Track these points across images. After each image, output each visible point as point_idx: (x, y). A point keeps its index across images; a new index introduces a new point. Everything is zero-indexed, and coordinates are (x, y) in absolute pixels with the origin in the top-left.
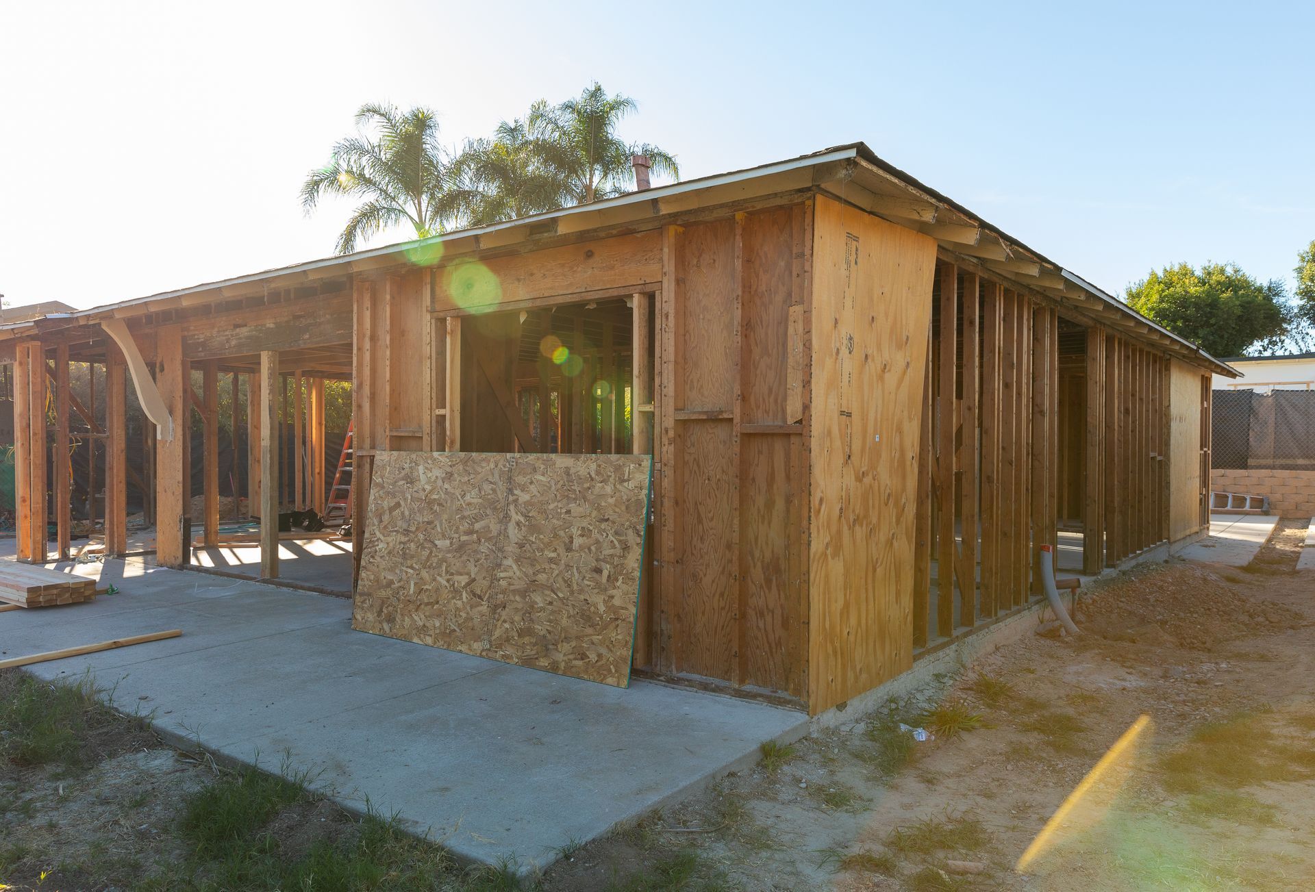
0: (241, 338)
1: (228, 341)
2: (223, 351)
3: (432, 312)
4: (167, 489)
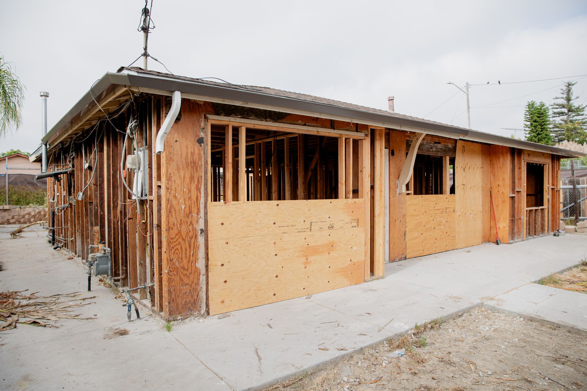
0: (437, 148)
1: (431, 148)
2: (429, 152)
3: (523, 159)
4: (396, 219)
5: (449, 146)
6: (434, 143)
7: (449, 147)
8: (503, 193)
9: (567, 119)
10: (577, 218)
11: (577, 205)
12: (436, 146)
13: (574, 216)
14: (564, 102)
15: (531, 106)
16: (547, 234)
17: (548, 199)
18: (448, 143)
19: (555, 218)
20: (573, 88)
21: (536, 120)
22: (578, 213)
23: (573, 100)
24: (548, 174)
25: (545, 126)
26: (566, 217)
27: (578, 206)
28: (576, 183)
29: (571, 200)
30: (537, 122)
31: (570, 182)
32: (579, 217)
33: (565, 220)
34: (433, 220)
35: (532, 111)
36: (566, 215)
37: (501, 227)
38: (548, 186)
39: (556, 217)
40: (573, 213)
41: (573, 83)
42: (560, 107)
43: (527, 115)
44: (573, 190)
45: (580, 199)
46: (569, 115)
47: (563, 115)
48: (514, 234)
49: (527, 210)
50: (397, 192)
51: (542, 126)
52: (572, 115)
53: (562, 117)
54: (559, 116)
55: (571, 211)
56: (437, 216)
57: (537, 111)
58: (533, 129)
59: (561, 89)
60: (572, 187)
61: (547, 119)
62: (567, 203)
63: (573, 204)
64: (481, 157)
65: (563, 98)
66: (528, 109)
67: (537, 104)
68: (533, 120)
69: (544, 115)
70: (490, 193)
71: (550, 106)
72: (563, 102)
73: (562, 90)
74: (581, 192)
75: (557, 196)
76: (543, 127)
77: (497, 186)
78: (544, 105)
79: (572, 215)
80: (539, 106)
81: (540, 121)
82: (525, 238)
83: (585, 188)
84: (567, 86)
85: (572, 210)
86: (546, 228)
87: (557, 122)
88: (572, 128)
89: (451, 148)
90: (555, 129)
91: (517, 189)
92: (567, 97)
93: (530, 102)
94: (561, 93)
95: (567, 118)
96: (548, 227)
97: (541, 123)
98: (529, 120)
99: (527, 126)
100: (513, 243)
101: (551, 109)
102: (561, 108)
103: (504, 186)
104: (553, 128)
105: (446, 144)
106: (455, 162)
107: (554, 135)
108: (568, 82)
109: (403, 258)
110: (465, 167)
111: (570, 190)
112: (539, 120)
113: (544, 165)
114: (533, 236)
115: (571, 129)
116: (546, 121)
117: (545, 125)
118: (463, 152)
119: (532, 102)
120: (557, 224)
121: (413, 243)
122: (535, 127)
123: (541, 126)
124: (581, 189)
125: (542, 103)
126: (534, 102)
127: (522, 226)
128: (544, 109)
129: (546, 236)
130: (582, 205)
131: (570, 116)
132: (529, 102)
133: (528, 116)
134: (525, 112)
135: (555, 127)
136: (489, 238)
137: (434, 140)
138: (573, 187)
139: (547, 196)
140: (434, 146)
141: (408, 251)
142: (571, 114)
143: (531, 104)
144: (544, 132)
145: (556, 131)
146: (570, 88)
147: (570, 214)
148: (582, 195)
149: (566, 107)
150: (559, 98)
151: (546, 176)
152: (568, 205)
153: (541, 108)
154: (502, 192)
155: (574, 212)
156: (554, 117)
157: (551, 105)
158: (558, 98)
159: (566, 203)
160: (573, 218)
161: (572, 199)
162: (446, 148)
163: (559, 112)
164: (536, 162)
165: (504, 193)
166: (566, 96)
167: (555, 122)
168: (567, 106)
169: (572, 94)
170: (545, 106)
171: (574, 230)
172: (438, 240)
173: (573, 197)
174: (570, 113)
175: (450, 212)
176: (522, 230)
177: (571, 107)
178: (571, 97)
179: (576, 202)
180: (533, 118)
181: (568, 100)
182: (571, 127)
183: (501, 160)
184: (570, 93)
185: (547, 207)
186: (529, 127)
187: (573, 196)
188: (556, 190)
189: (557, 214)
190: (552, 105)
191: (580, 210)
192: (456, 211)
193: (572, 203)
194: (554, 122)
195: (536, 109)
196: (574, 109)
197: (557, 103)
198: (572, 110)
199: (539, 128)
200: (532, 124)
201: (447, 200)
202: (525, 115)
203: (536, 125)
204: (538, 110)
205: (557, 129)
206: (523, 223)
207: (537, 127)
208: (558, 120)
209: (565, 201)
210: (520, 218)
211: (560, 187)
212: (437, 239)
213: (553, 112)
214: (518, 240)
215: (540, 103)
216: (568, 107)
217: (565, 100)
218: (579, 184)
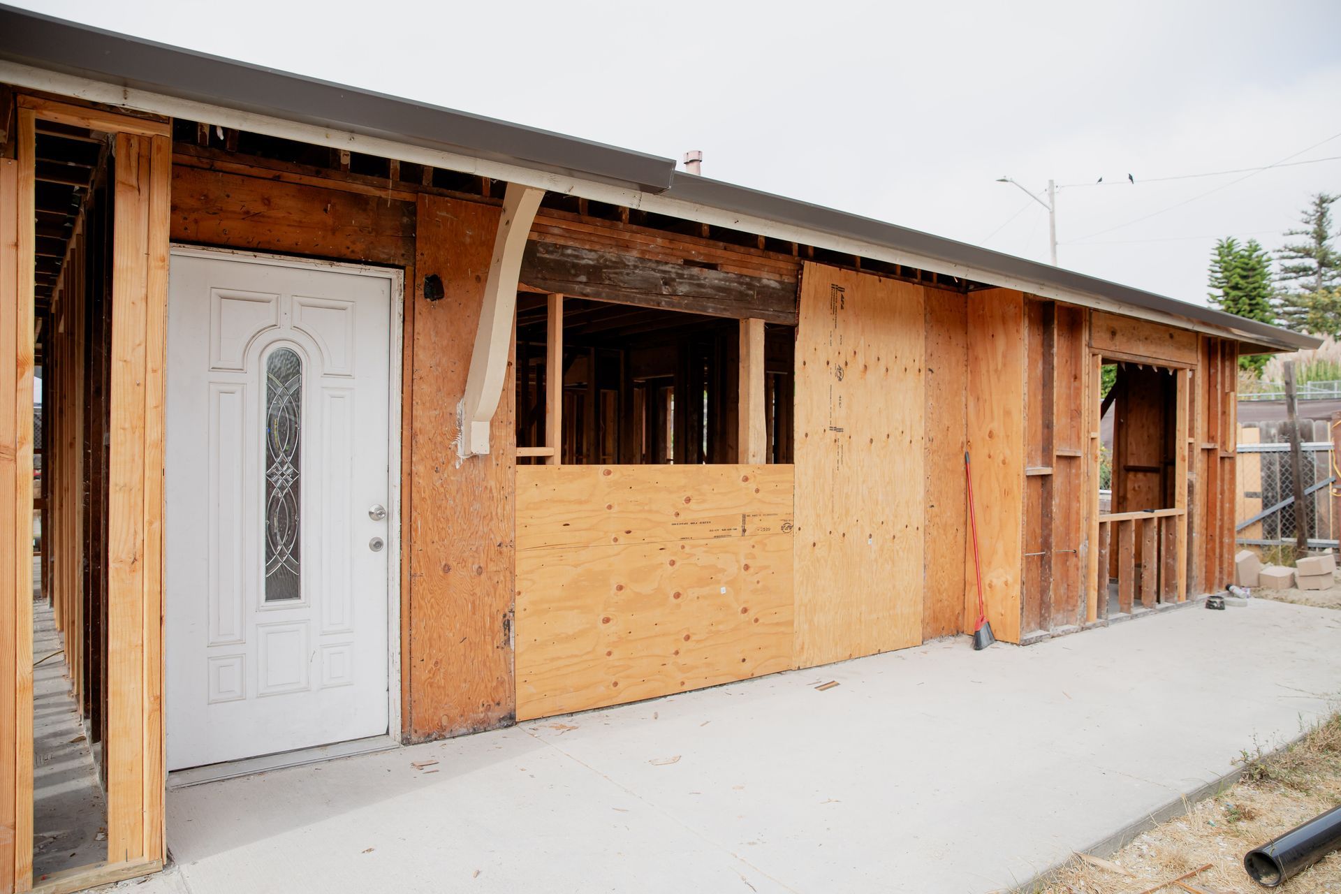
1: (666, 284)
3: (1089, 346)
4: (453, 564)
5: (765, 281)
6: (680, 262)
7: (768, 287)
8: (1004, 462)
9: (1315, 285)
10: (1301, 542)
11: (1302, 503)
12: (691, 277)
13: (1294, 537)
14: (1310, 243)
15: (1226, 250)
16: (1185, 601)
17: (1191, 487)
18: (759, 269)
19: (1217, 546)
20: (1333, 210)
21: (1237, 284)
22: (1306, 528)
23: (1332, 237)
24: (1192, 401)
25: (1259, 300)
26: (1271, 538)
27: (1307, 507)
28: (1299, 435)
29: (1284, 486)
30: (1240, 289)
31: (1284, 434)
32: (1309, 540)
33: (1266, 548)
34: (673, 563)
35: (1229, 261)
36: (1269, 533)
37: (999, 583)
38: (1191, 440)
39: (1221, 543)
40: (1291, 528)
41: (1332, 197)
42: (1300, 254)
43: (1216, 272)
44: (1291, 458)
45: (1311, 485)
46: (1323, 275)
47: (1307, 275)
48: (1048, 607)
49: (1102, 524)
50: (455, 452)
51: (1253, 298)
52: (1329, 274)
53: (1303, 280)
54: (1296, 278)
55: (1284, 521)
56: (693, 547)
57: (1241, 262)
58: (1230, 307)
59: (1303, 212)
60: (1287, 446)
61: (1264, 282)
62: (1273, 497)
63: (1290, 500)
64: (923, 334)
65: (1307, 234)
66: (1218, 258)
67: (1241, 246)
68: (1229, 285)
69: (1257, 272)
70: (962, 461)
71: (1274, 251)
72: (1308, 242)
73: (1306, 213)
74: (1315, 464)
75: (1227, 477)
76: (1254, 302)
77: (987, 438)
78: (1258, 248)
79: (1287, 531)
80: (1246, 251)
81: (1246, 288)
82: (1094, 619)
83: (1327, 451)
84: (1316, 205)
85: (1287, 516)
86: (1182, 582)
87: (1291, 292)
88: (1325, 303)
89: (773, 288)
90: (1286, 309)
91: (1060, 449)
92: (1318, 230)
93: (1224, 240)
94: (1302, 221)
95: (1317, 281)
96: (1189, 577)
97: (1251, 291)
98: (1221, 285)
99: (1214, 298)
100: (1039, 639)
101: (1277, 259)
102: (1301, 257)
103: (1008, 436)
104: (1282, 305)
105: (745, 271)
106: (797, 344)
107: (1283, 322)
108: (1320, 195)
109: (493, 722)
110: (843, 365)
111: (1282, 458)
112: (1246, 285)
113: (1175, 371)
114: (1128, 611)
115: (1323, 306)
116: (1262, 286)
117: (1259, 296)
118: (834, 310)
119: (1230, 241)
120: (1225, 565)
121: (553, 660)
122: (1236, 301)
123: (1251, 300)
124: (1315, 455)
125: (1252, 244)
126: (1233, 241)
127: (1081, 578)
128: (1257, 257)
129: (1180, 606)
130: (1318, 503)
131: (1323, 277)
132: (1220, 241)
133: (1219, 275)
134: (1211, 266)
135: (1287, 303)
136: (957, 619)
137: (685, 254)
138: (1292, 447)
139: (1188, 476)
140: (681, 276)
141: (522, 692)
142: (1326, 273)
143: (1226, 245)
144: (1257, 313)
145: (1290, 314)
146: (1324, 208)
147: (1282, 529)
148: (1318, 471)
149: (1314, 254)
150: (1297, 233)
151: (1184, 409)
152: (1276, 501)
153: (1250, 256)
154: (1001, 458)
155: (1295, 523)
156: (1284, 279)
157: (1277, 249)
158: (1294, 232)
159: (1270, 494)
160: (1292, 541)
161: (1287, 482)
162: (750, 286)
163: (1297, 268)
164: (1149, 361)
165: (1007, 461)
166: (1315, 229)
167: (1287, 292)
168: (1317, 252)
169: (1329, 223)
170: (1260, 249)
171: (1288, 582)
172: (698, 641)
173: (1291, 478)
174: (1323, 268)
175: (768, 532)
176: (1081, 592)
177: (1325, 255)
178: (1326, 230)
179: (1298, 495)
180: (1231, 278)
181: (1321, 236)
182: (1324, 301)
183: (1001, 343)
184: (1324, 220)
185: (1185, 512)
186: (1220, 302)
187: (1291, 474)
188: (1220, 454)
189: (1226, 532)
190: (1279, 251)
191: (1312, 520)
192: (795, 529)
193: (1288, 496)
194: (1284, 291)
195: (1238, 256)
196: (1334, 259)
197: (1292, 245)
198: (1328, 261)
199: (1244, 304)
200: (1227, 294)
201: (752, 485)
202: (1210, 273)
203: (1238, 296)
204: (1242, 260)
205: (1291, 309)
206: (1087, 567)
207: (1241, 301)
208: (1295, 286)
209: (1267, 490)
210: (1075, 552)
211: (1236, 448)
212: (693, 638)
213: (1283, 267)
214: (1066, 627)
215: (1249, 243)
216: (1318, 255)
217: (1313, 237)
218: (1309, 439)
